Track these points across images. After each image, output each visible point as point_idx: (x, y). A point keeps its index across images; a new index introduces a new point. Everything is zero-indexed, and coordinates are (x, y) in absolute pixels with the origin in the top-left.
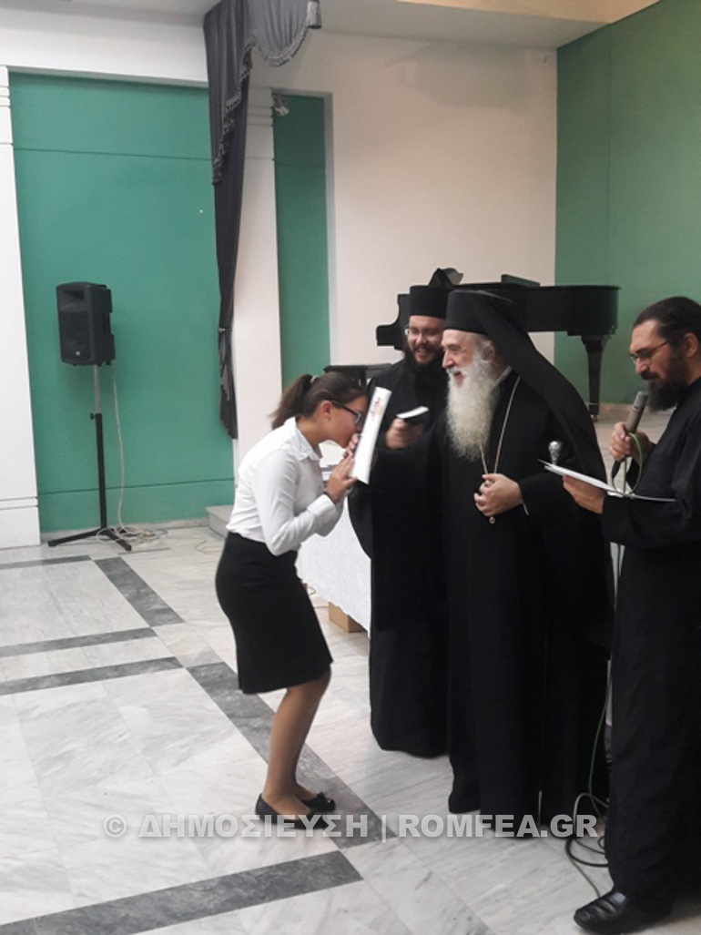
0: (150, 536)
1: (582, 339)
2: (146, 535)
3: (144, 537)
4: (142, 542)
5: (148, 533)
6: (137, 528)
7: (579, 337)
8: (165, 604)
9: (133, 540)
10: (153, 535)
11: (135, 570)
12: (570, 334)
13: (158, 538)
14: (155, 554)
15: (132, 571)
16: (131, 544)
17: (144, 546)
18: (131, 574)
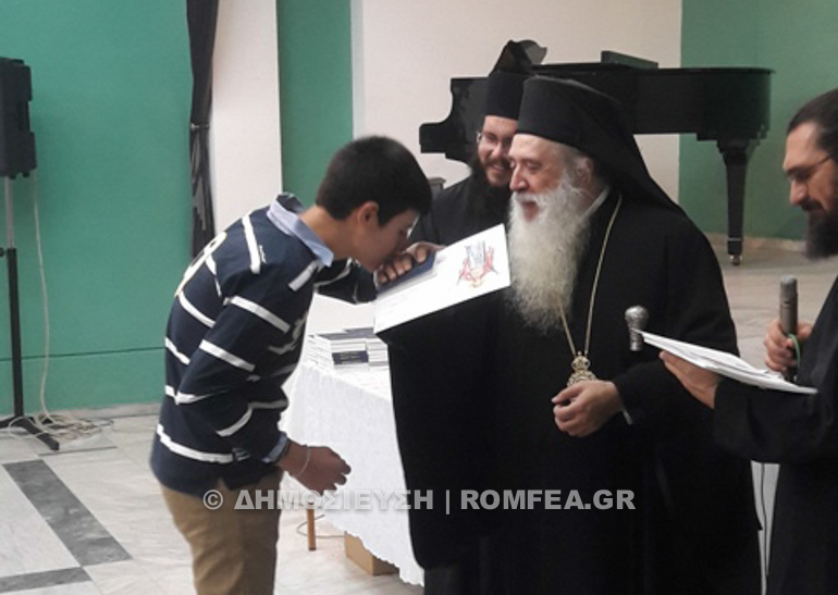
0: (88, 428)
1: (719, 145)
2: (81, 428)
3: (79, 430)
4: (75, 438)
5: (84, 424)
6: (69, 416)
7: (714, 143)
8: (105, 532)
9: (62, 434)
10: (93, 427)
11: (62, 479)
12: (700, 138)
13: (100, 431)
14: (93, 456)
15: (59, 481)
16: (58, 440)
17: (79, 443)
18: (59, 485)
